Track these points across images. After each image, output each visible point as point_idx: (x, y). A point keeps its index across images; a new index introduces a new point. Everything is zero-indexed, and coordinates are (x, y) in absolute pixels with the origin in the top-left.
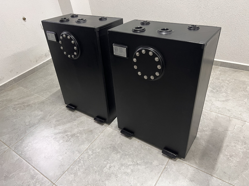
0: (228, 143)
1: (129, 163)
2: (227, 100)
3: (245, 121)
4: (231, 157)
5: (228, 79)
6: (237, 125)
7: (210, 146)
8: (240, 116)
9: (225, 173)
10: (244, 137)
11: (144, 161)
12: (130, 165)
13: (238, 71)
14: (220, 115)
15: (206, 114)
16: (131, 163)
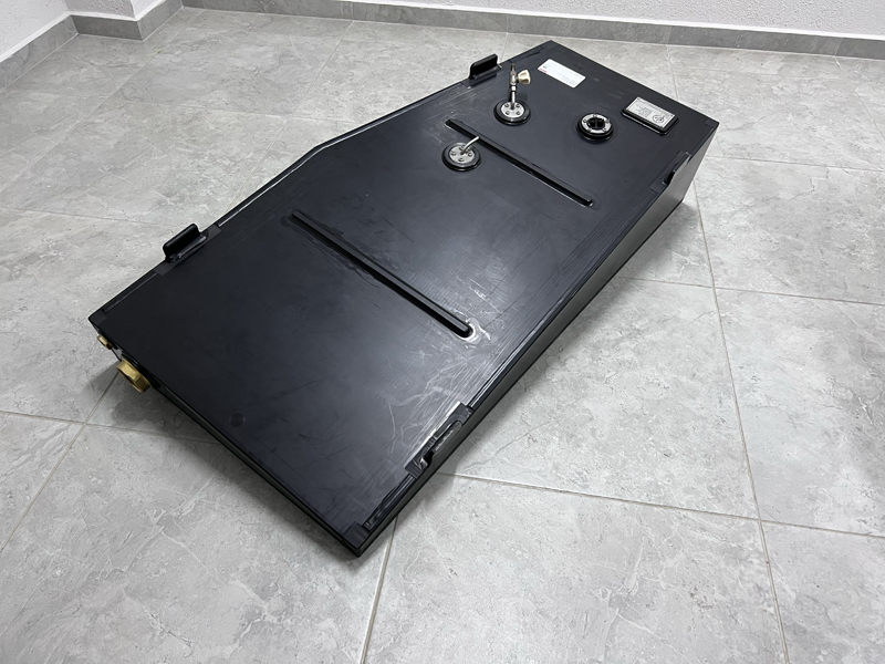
0: (825, 222)
1: (612, 337)
2: (748, 126)
3: (825, 166)
4: (853, 250)
5: (712, 73)
6: (813, 178)
7: (790, 237)
8: (804, 156)
9: (864, 286)
10: (849, 202)
11: (651, 320)
12: (618, 341)
13: (721, 51)
14: (758, 163)
15: (722, 166)
16: (620, 335)
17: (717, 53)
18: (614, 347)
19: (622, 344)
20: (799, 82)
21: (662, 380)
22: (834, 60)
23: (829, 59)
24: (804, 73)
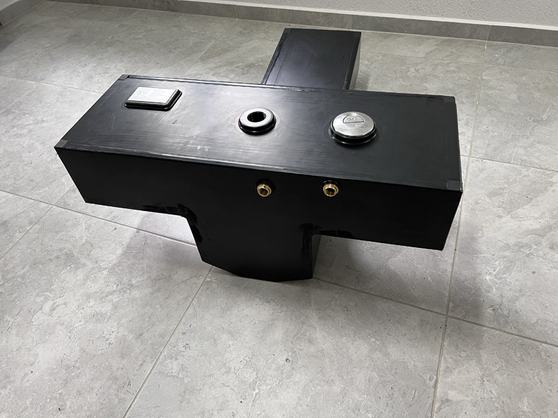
17: (386, 38)
18: (103, 298)
19: (110, 297)
20: (436, 65)
21: (113, 335)
22: (484, 44)
23: (479, 44)
24: (448, 56)
